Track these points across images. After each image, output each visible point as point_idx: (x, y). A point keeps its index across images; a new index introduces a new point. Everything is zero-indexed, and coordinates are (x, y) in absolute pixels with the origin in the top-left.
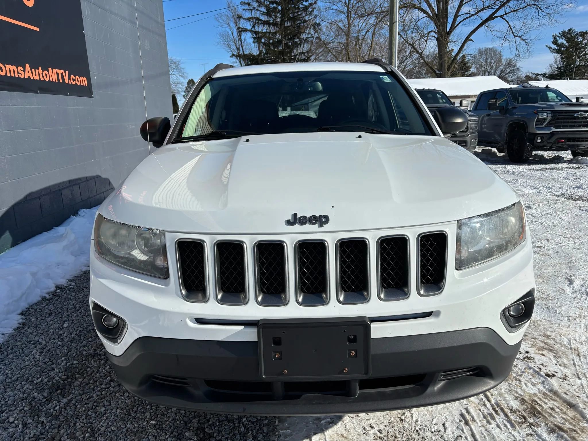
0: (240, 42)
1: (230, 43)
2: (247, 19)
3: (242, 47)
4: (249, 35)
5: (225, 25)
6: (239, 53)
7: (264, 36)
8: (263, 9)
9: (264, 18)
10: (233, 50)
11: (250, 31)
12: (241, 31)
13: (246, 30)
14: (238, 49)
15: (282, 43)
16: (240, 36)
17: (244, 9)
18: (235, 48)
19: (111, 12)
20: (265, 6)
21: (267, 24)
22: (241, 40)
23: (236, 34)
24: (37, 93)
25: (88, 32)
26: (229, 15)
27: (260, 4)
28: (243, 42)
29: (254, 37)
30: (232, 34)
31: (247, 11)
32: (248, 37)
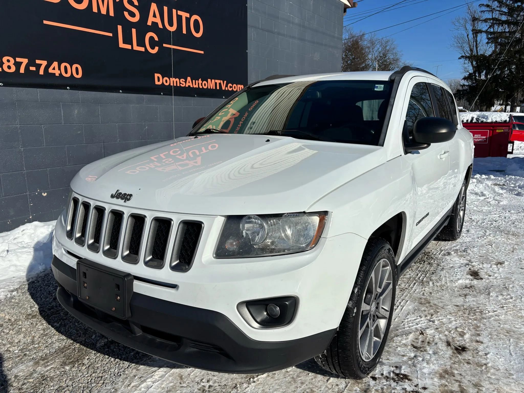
0: (475, 43)
1: (464, 45)
2: (484, 21)
3: (477, 48)
4: (484, 35)
5: (461, 28)
6: (472, 54)
7: (500, 36)
8: (505, 10)
9: (504, 18)
10: (467, 51)
11: (486, 32)
12: (476, 32)
13: (481, 31)
14: (471, 50)
15: (521, 42)
16: (476, 37)
17: (482, 11)
18: (468, 49)
19: (279, 34)
20: (507, 6)
21: (506, 24)
22: (476, 41)
23: (471, 36)
24: (195, 97)
25: (251, 51)
26: (467, 18)
27: (501, 4)
28: (478, 43)
29: (489, 38)
30: (468, 36)
31: (485, 12)
32: (482, 38)
